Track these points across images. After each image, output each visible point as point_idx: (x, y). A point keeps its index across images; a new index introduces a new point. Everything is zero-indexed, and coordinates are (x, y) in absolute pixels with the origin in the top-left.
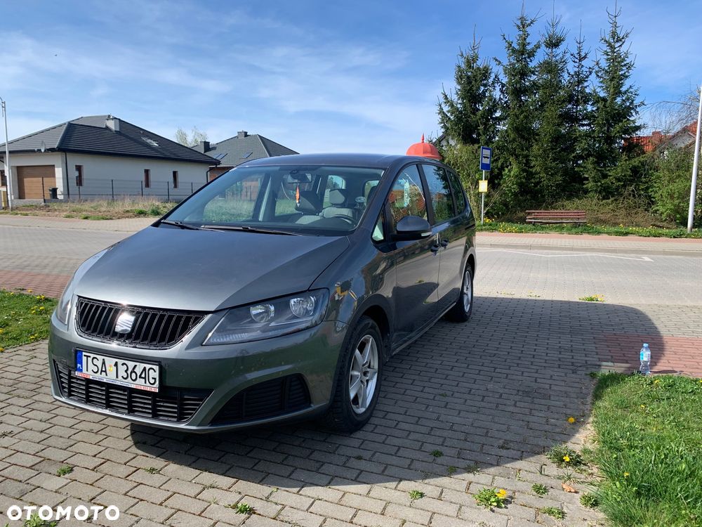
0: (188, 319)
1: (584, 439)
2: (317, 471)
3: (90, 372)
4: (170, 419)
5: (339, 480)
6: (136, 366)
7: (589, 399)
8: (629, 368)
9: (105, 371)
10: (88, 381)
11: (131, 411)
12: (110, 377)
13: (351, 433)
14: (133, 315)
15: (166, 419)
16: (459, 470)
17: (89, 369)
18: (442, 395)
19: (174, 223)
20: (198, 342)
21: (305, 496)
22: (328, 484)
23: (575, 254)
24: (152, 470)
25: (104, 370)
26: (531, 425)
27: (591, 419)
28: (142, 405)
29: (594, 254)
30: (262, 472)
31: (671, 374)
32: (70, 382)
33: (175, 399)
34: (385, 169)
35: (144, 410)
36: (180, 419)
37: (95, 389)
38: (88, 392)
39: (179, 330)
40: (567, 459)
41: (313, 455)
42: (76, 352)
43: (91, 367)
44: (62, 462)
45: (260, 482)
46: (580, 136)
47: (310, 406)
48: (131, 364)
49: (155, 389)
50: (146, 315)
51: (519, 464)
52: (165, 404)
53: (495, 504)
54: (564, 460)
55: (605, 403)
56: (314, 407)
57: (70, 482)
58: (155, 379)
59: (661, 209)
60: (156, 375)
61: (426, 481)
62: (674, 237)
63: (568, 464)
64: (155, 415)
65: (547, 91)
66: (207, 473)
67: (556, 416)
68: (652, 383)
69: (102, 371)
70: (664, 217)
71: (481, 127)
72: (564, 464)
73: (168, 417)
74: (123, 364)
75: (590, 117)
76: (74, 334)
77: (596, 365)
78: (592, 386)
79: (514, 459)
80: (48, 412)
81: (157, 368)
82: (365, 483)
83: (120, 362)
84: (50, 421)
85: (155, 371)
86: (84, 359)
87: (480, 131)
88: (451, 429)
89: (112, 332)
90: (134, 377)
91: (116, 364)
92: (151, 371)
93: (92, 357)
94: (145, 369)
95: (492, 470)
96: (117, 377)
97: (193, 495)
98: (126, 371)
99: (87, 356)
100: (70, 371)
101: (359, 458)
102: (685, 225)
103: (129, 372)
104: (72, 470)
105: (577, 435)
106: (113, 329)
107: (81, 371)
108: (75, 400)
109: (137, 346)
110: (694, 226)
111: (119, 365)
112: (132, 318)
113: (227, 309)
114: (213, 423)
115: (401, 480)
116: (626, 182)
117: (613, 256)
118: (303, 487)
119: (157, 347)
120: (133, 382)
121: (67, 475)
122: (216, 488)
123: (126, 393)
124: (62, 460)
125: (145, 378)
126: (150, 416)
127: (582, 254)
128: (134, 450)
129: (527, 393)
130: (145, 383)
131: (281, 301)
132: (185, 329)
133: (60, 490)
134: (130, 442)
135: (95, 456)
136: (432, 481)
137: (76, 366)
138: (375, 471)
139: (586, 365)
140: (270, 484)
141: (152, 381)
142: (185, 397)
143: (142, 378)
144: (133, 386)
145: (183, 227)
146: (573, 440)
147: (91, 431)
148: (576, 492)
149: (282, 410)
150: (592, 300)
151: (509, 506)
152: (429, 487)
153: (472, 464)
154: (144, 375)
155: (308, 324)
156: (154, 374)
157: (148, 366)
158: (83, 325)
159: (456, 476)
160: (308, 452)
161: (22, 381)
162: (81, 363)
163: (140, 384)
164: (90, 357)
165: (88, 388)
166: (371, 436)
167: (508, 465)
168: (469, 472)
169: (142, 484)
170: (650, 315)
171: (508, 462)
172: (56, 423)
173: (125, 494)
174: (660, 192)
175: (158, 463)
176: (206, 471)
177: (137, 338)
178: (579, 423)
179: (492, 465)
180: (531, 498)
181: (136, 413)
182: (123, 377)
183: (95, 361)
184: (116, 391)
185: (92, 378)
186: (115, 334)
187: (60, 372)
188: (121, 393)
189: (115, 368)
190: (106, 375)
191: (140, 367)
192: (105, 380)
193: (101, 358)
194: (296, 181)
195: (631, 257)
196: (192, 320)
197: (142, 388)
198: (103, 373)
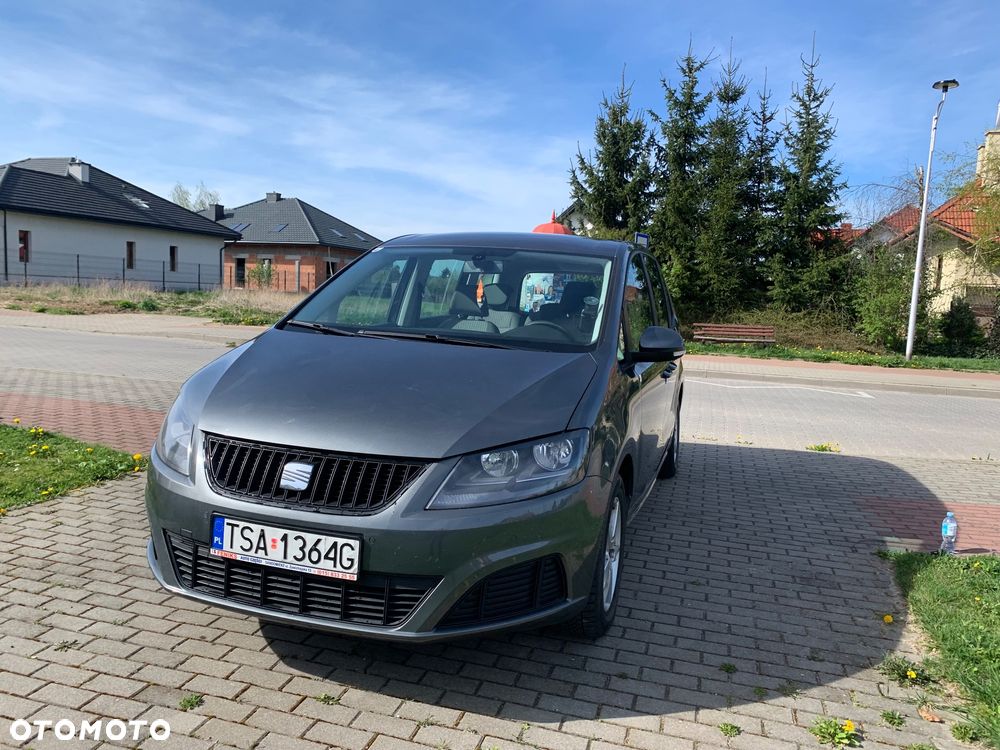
0: (399, 471)
1: (914, 644)
2: (572, 696)
3: (237, 549)
4: (370, 621)
5: (611, 710)
6: (319, 541)
7: (894, 590)
8: (922, 545)
9: (265, 549)
10: (231, 563)
11: (304, 609)
12: (274, 557)
14: (309, 464)
15: (365, 621)
16: (770, 692)
17: (235, 544)
18: (693, 583)
19: (311, 325)
20: (418, 505)
21: (573, 734)
22: (597, 716)
23: (771, 386)
24: (327, 699)
25: (262, 545)
26: (836, 626)
27: (911, 618)
28: (324, 600)
29: (794, 386)
30: (493, 699)
31: (982, 554)
32: (196, 565)
33: (382, 590)
34: (612, 259)
35: (327, 608)
36: (388, 621)
37: (239, 575)
38: (229, 580)
39: (388, 485)
40: (912, 674)
41: (554, 673)
42: (213, 518)
43: (239, 541)
44: (180, 688)
45: (498, 714)
46: (764, 223)
47: (566, 602)
48: (311, 538)
49: (352, 575)
50: (330, 463)
51: (847, 683)
52: (364, 599)
53: (846, 741)
54: (906, 677)
55: (921, 593)
56: (570, 602)
57: (205, 721)
58: (352, 560)
59: (868, 328)
60: (355, 555)
61: (735, 709)
62: (890, 366)
63: (914, 681)
64: (346, 616)
65: (721, 161)
66: (412, 703)
67: (862, 613)
68: (968, 567)
69: (258, 548)
70: (871, 338)
71: (630, 206)
72: (908, 682)
73: (367, 617)
74: (296, 538)
75: (778, 200)
76: (203, 490)
77: (878, 541)
78: (888, 573)
79: (838, 676)
80: (120, 610)
81: (356, 544)
82: (648, 713)
83: (292, 534)
85: (353, 549)
86: (227, 529)
87: (629, 212)
88: (729, 631)
89: (274, 488)
90: (315, 558)
91: (285, 538)
92: (346, 548)
93: (241, 527)
94: (335, 545)
95: (815, 691)
96: (285, 557)
97: (407, 737)
98: (302, 549)
99: (233, 526)
100: (196, 550)
101: (623, 676)
102: (904, 351)
103: (307, 550)
104: (202, 701)
105: (904, 641)
106: (275, 483)
107: (221, 547)
108: (204, 593)
109: (321, 510)
110: (914, 352)
111: (290, 539)
112: (309, 468)
114: (439, 627)
115: (697, 709)
116: (823, 289)
117: (820, 389)
118: (563, 722)
119: (354, 512)
120: (312, 565)
121: (196, 709)
122: (436, 724)
123: (298, 582)
124: (178, 686)
125: (334, 559)
126: (337, 617)
127: (778, 386)
129: (807, 580)
130: (335, 566)
131: (525, 445)
132: (397, 486)
133: (197, 733)
135: (227, 678)
136: (741, 708)
137: (212, 539)
138: (654, 696)
139: (869, 542)
140: (515, 717)
141: (347, 564)
142: (398, 588)
143: (331, 559)
144: (314, 572)
145: (326, 332)
146: (901, 647)
147: (203, 638)
148: (941, 722)
149: (530, 607)
150: (824, 449)
151: (863, 743)
152: (745, 715)
153: (785, 683)
154: (334, 555)
156: (351, 552)
157: (341, 541)
158: (221, 477)
159: (770, 702)
161: (56, 562)
162: (221, 536)
163: (326, 568)
164: (238, 526)
165: (229, 573)
167: (834, 684)
168: (786, 695)
169: (320, 720)
170: (911, 472)
171: (831, 680)
172: (141, 627)
173: (302, 737)
174: (867, 305)
176: (409, 699)
177: (319, 497)
178: (899, 624)
179: (812, 685)
180: (883, 730)
181: (312, 613)
182: (295, 557)
183: (247, 533)
184: (280, 579)
185: (239, 558)
186: (280, 491)
187: (175, 549)
188: (289, 581)
189: (283, 543)
190: (266, 554)
191: (327, 542)
192: (263, 563)
193: (257, 528)
194: (478, 270)
195: (843, 392)
196: (407, 472)
197: (329, 574)
198: (260, 551)
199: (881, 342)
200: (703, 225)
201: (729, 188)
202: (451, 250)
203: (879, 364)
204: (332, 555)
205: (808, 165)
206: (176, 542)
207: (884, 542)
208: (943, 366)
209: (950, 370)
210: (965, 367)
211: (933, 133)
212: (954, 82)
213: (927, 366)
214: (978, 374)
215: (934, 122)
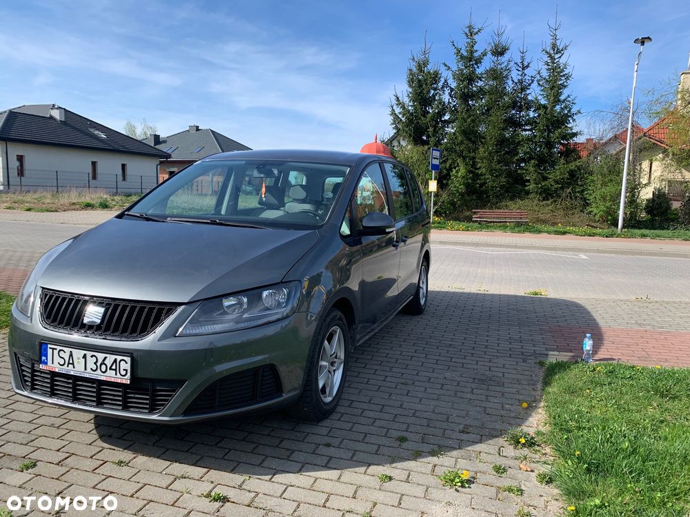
0: (160, 311)
1: (537, 422)
2: (288, 459)
3: (56, 364)
4: (141, 410)
5: (309, 466)
6: (106, 358)
7: (539, 386)
8: (573, 356)
9: (73, 364)
10: (54, 374)
11: (100, 403)
12: (78, 369)
13: (318, 422)
14: (102, 307)
15: (138, 410)
16: (423, 454)
17: (55, 362)
18: (403, 384)
19: (139, 215)
20: (171, 333)
21: (277, 483)
22: (299, 471)
23: (519, 251)
24: (120, 463)
25: (71, 362)
26: (489, 411)
27: (542, 404)
28: (112, 397)
29: (536, 252)
30: (233, 461)
31: (611, 362)
32: (33, 375)
33: (148, 390)
34: (350, 167)
35: (113, 402)
36: (152, 410)
37: (60, 381)
38: (52, 385)
39: (151, 321)
40: (523, 440)
41: (283, 444)
42: (41, 344)
43: (57, 359)
44: (24, 457)
45: (232, 471)
46: (523, 140)
47: (282, 396)
48: (101, 356)
49: (126, 380)
50: (116, 307)
51: (478, 447)
52: (137, 396)
53: (459, 484)
54: (519, 442)
55: (553, 389)
56: (285, 396)
57: (34, 477)
58: (126, 370)
59: (595, 211)
60: (128, 367)
61: (394, 465)
62: (607, 237)
63: (524, 445)
64: (126, 407)
65: (493, 97)
66: (177, 464)
67: (510, 402)
68: (594, 370)
69: (69, 363)
70: (597, 218)
71: (431, 129)
72: (520, 446)
74: (92, 356)
75: (531, 122)
76: (38, 326)
77: (544, 354)
78: (541, 373)
79: (474, 443)
81: (128, 359)
82: (335, 469)
83: (89, 354)
84: (8, 416)
85: (126, 363)
86: (50, 351)
87: (430, 133)
88: (414, 415)
89: (80, 324)
90: (104, 369)
91: (85, 357)
92: (122, 363)
93: (58, 350)
94: (115, 360)
95: (455, 453)
96: (85, 369)
97: (165, 486)
98: (95, 363)
99: (53, 349)
100: (33, 365)
101: (328, 445)
102: (616, 225)
103: (98, 364)
104: (35, 465)
105: (530, 419)
106: (81, 321)
107: (46, 363)
108: (38, 394)
109: (107, 338)
110: (624, 227)
111: (88, 357)
112: (102, 310)
113: (201, 300)
114: (186, 413)
115: (369, 465)
116: (564, 184)
117: (554, 253)
118: (274, 475)
119: (128, 339)
120: (103, 374)
121: (30, 470)
122: (188, 478)
123: (95, 385)
124: (24, 455)
125: (115, 370)
126: (120, 408)
127: (525, 252)
128: (100, 443)
129: (482, 381)
130: (116, 374)
131: (253, 293)
132: (157, 321)
133: (24, 486)
134: (94, 436)
135: (58, 450)
136: (399, 465)
137: (41, 358)
138: (344, 457)
139: (535, 354)
140: (242, 473)
141: (123, 373)
142: (158, 388)
143: (113, 370)
144: (103, 378)
145: (148, 219)
146: (527, 423)
147: (52, 425)
148: (532, 471)
149: (253, 400)
150: (536, 294)
151: (472, 486)
152: (397, 470)
153: (436, 448)
155: (279, 316)
156: (126, 365)
157: (119, 358)
158: (48, 317)
159: (421, 460)
160: (278, 441)
162: (46, 356)
163: (110, 376)
164: (56, 349)
165: (53, 380)
166: (338, 424)
167: (469, 448)
168: (433, 455)
169: (110, 476)
170: (589, 308)
171: (469, 446)
172: (14, 418)
173: (94, 488)
174: (594, 195)
175: (126, 455)
176: (176, 462)
177: (107, 329)
178: (531, 408)
179: (454, 449)
180: (492, 478)
181: (105, 406)
182: (91, 369)
183: (62, 354)
184: (84, 384)
185: (57, 371)
186: (83, 326)
187: (22, 365)
188: (90, 385)
189: (84, 360)
190: (74, 367)
191: (110, 359)
192: (72, 373)
193: (67, 350)
194: (262, 175)
195: (569, 255)
196: (164, 312)
197: (113, 380)
198: (70, 365)
199: (604, 220)
200: (481, 142)
201: (498, 116)
202: (244, 162)
203: (600, 235)
204: (114, 367)
205: (552, 98)
206: (22, 361)
207: (547, 355)
208: (644, 236)
209: (648, 239)
210: (659, 236)
211: (635, 73)
212: (649, 38)
213: (632, 236)
214: (667, 241)
215: (636, 67)
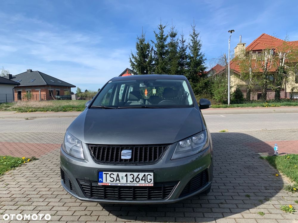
0: (160, 148)
1: (287, 181)
2: (212, 212)
3: (108, 181)
4: (158, 198)
6: (139, 174)
7: (271, 167)
8: (269, 154)
9: (119, 180)
10: (106, 187)
12: (123, 182)
14: (130, 150)
15: (156, 199)
16: (263, 201)
18: (220, 173)
19: (101, 107)
20: (169, 159)
22: (224, 216)
25: (118, 179)
26: (265, 179)
27: (281, 174)
28: (141, 194)
30: (191, 217)
32: (92, 189)
33: (161, 188)
34: (185, 80)
35: (142, 196)
36: (164, 197)
37: (109, 190)
38: (105, 192)
39: (158, 154)
40: (295, 189)
41: (203, 206)
42: (98, 173)
43: (109, 179)
46: (186, 71)
48: (136, 174)
49: (151, 184)
50: (137, 149)
51: (279, 195)
52: (155, 192)
56: (209, 183)
58: (151, 179)
60: (152, 177)
61: (258, 207)
64: (149, 198)
65: (173, 54)
67: (268, 175)
69: (117, 180)
72: (294, 192)
73: (157, 197)
74: (130, 175)
75: (189, 64)
76: (91, 163)
77: (257, 154)
78: (267, 163)
79: (276, 193)
80: (50, 210)
81: (152, 174)
83: (129, 174)
85: (151, 176)
86: (104, 176)
87: (148, 69)
88: (240, 185)
89: (119, 159)
90: (138, 180)
91: (126, 175)
92: (148, 176)
93: (110, 174)
94: (145, 175)
96: (127, 182)
98: (133, 178)
99: (106, 174)
100: (91, 184)
101: (222, 203)
103: (135, 178)
105: (284, 180)
106: (119, 158)
107: (102, 182)
108: (95, 198)
109: (137, 164)
111: (128, 176)
113: (177, 141)
114: (180, 197)
115: (248, 209)
116: (203, 88)
118: (215, 220)
119: (149, 163)
120: (138, 183)
125: (145, 180)
126: (146, 199)
129: (248, 168)
130: (145, 182)
131: (190, 138)
132: (161, 154)
137: (99, 180)
138: (234, 207)
139: (254, 155)
141: (149, 181)
142: (166, 186)
144: (138, 185)
145: (106, 108)
146: (285, 182)
147: (86, 215)
149: (202, 186)
150: (224, 132)
151: (296, 211)
152: (261, 209)
153: (265, 197)
154: (144, 178)
156: (150, 176)
157: (146, 174)
158: (98, 158)
162: (102, 178)
163: (142, 183)
164: (108, 174)
165: (105, 190)
167: (277, 195)
168: (268, 201)
171: (275, 195)
174: (215, 92)
177: (136, 160)
179: (272, 197)
181: (137, 199)
182: (130, 181)
183: (112, 176)
184: (124, 189)
185: (110, 184)
186: (121, 160)
187: (82, 185)
188: (128, 189)
189: (126, 177)
190: (120, 182)
191: (141, 175)
192: (119, 185)
193: (116, 173)
196: (163, 148)
197: (144, 185)
198: (117, 181)
199: (220, 101)
200: (169, 72)
201: (175, 62)
203: (222, 107)
204: (144, 179)
205: (196, 54)
206: (82, 183)
207: (259, 154)
208: (238, 106)
209: (240, 107)
210: (243, 106)
211: (229, 44)
212: (233, 30)
213: (234, 107)
214: (247, 108)
215: (229, 41)
